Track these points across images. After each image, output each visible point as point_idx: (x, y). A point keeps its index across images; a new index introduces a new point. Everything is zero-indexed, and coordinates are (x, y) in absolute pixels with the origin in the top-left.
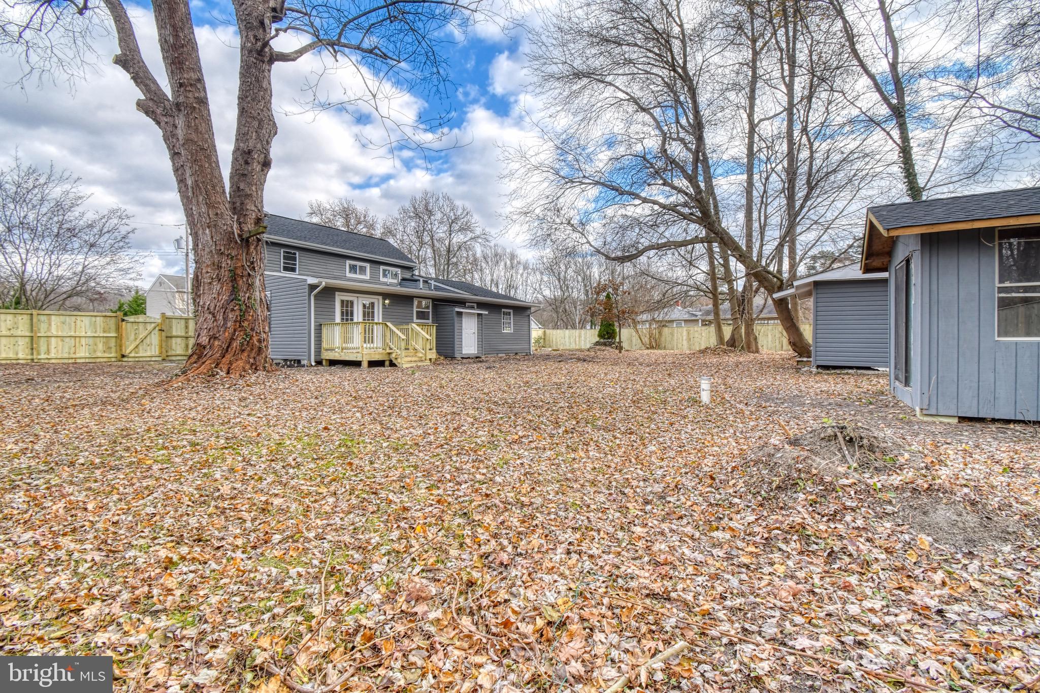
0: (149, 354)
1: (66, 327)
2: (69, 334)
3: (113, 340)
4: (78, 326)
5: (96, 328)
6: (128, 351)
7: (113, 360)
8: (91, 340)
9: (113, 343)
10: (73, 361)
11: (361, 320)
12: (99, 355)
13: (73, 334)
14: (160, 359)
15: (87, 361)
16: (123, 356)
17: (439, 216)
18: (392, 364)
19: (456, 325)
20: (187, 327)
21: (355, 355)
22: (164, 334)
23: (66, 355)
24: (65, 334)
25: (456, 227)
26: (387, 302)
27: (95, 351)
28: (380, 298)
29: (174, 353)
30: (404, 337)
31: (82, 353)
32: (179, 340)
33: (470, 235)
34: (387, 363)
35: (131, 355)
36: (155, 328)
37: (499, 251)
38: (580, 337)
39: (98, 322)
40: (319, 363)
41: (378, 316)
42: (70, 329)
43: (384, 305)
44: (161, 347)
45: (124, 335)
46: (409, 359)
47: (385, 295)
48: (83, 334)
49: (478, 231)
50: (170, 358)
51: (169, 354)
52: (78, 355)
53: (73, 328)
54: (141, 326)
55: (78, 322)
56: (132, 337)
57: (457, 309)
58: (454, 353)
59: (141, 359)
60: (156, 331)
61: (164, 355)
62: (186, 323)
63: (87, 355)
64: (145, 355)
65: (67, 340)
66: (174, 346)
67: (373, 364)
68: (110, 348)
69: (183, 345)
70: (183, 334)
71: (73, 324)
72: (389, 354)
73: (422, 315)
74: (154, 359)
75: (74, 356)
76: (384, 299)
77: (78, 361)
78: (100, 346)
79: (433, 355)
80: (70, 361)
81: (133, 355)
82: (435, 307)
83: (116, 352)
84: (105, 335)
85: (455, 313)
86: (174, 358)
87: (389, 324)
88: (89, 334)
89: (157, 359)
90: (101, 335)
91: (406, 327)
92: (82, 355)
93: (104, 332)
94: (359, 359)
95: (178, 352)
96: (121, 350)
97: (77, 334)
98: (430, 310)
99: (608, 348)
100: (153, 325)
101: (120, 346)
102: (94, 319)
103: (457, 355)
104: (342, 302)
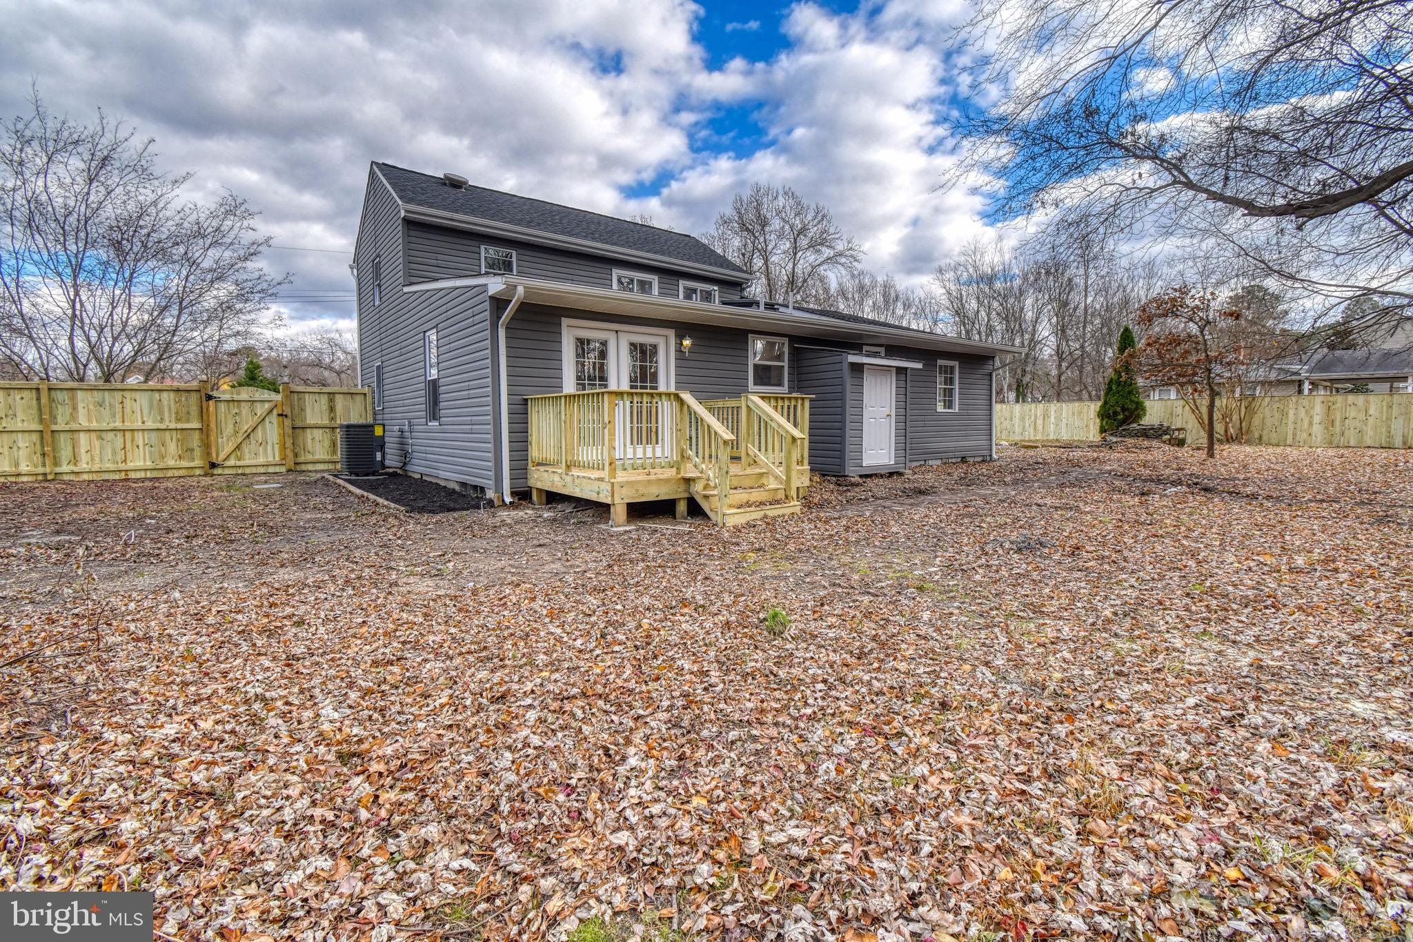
0: (261, 460)
1: (106, 413)
2: (112, 426)
3: (197, 435)
4: (128, 410)
5: (161, 413)
6: (222, 456)
7: (198, 472)
8: (154, 435)
9: (195, 441)
10: (123, 476)
11: (625, 386)
12: (171, 463)
13: (118, 424)
14: (283, 469)
15: (149, 475)
16: (213, 465)
17: (776, 224)
18: (695, 510)
19: (849, 396)
20: (332, 409)
21: (595, 486)
22: (288, 422)
23: (111, 466)
24: (104, 426)
25: (803, 242)
26: (687, 342)
27: (163, 457)
28: (671, 333)
29: (310, 457)
30: (728, 436)
31: (140, 461)
32: (318, 434)
33: (827, 252)
34: (682, 507)
35: (227, 463)
36: (271, 411)
37: (867, 281)
38: (1046, 416)
39: (165, 402)
40: (523, 496)
41: (667, 377)
42: (114, 415)
43: (679, 351)
44: (283, 447)
45: (213, 425)
46: (742, 496)
47: (683, 328)
48: (139, 425)
49: (840, 246)
50: (304, 467)
51: (301, 459)
52: (130, 465)
53: (119, 416)
54: (245, 408)
55: (128, 403)
56: (229, 429)
57: (853, 358)
58: (842, 465)
59: (248, 471)
60: (274, 418)
61: (290, 463)
62: (331, 400)
63: (149, 464)
64: (253, 462)
65: (110, 436)
66: (309, 446)
67: (640, 511)
68: (192, 450)
69: (327, 443)
70: (326, 422)
71: (118, 407)
72: (688, 481)
73: (765, 375)
74: (271, 470)
75: (122, 466)
76: (680, 337)
77: (132, 475)
78: (172, 447)
79: (801, 478)
80: (117, 477)
81: (232, 462)
82: (796, 354)
83: (202, 457)
84: (180, 426)
85: (846, 367)
86: (310, 467)
87: (687, 397)
88: (150, 424)
89: (278, 469)
90: (173, 426)
91: (731, 403)
92: (139, 464)
93: (178, 420)
94: (604, 498)
95: (318, 457)
96: (209, 454)
97: (128, 425)
98: (786, 364)
99: (1155, 443)
100: (267, 406)
101: (206, 446)
102: (157, 395)
103: (852, 472)
104: (581, 343)
